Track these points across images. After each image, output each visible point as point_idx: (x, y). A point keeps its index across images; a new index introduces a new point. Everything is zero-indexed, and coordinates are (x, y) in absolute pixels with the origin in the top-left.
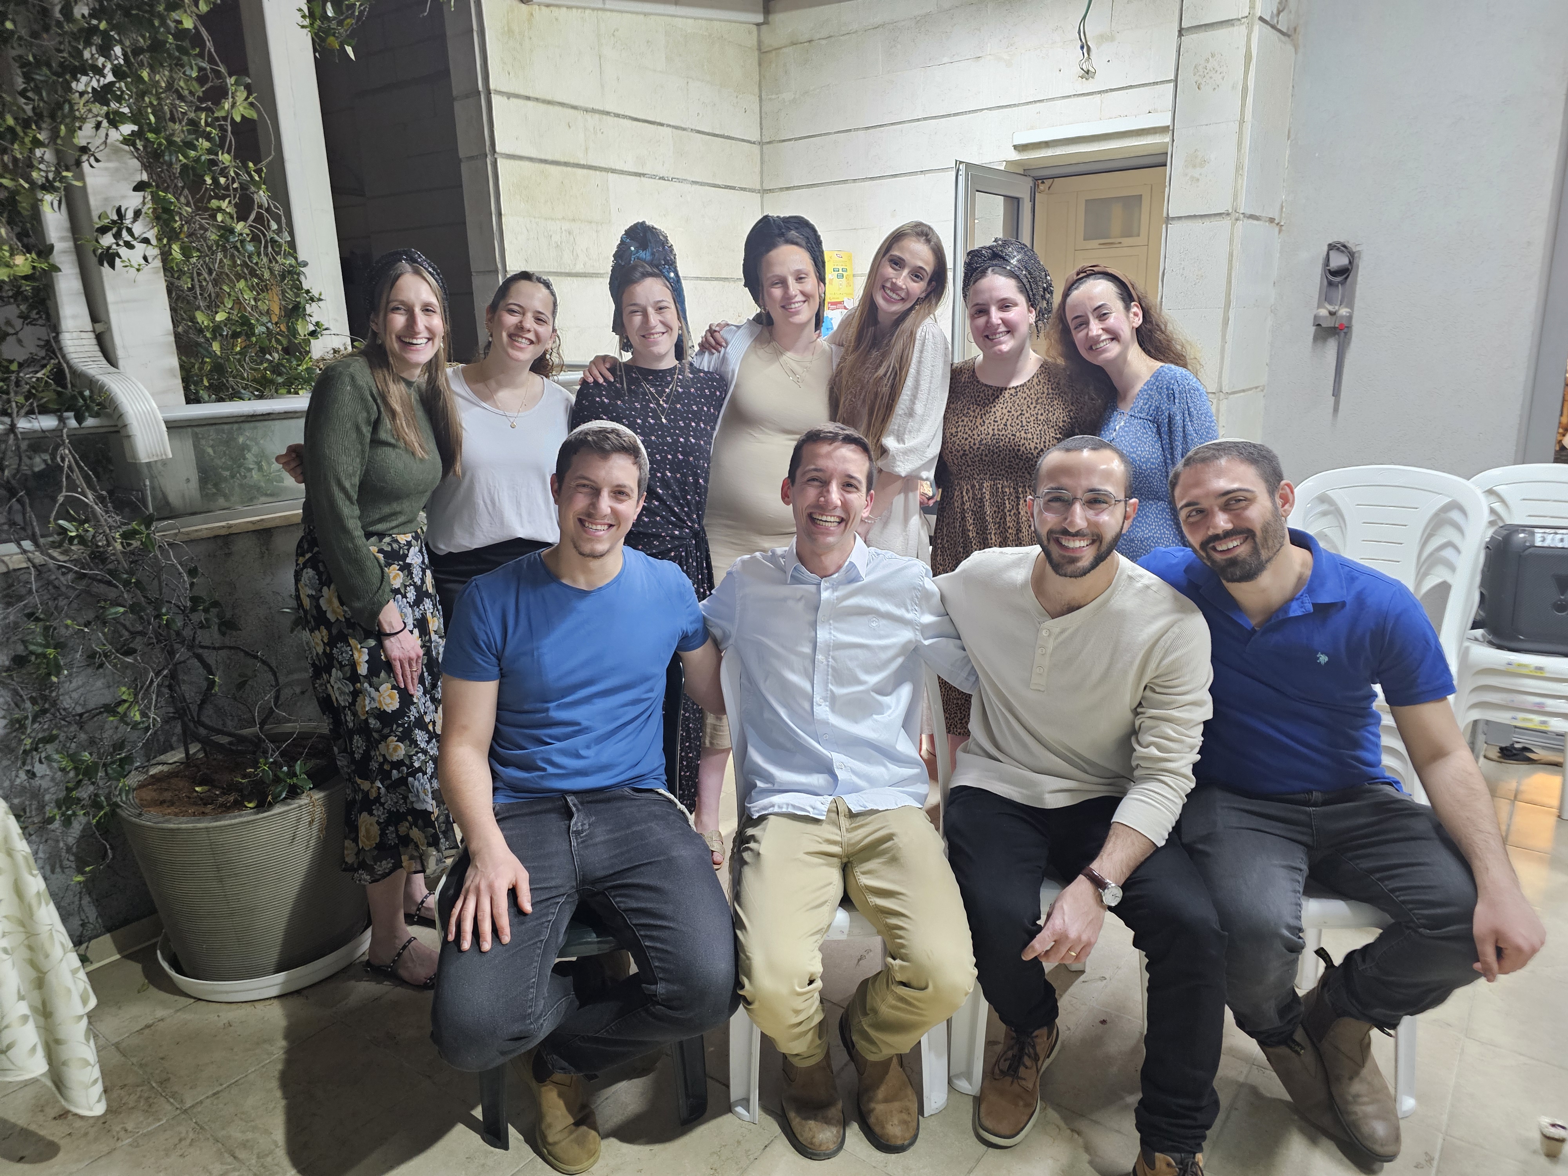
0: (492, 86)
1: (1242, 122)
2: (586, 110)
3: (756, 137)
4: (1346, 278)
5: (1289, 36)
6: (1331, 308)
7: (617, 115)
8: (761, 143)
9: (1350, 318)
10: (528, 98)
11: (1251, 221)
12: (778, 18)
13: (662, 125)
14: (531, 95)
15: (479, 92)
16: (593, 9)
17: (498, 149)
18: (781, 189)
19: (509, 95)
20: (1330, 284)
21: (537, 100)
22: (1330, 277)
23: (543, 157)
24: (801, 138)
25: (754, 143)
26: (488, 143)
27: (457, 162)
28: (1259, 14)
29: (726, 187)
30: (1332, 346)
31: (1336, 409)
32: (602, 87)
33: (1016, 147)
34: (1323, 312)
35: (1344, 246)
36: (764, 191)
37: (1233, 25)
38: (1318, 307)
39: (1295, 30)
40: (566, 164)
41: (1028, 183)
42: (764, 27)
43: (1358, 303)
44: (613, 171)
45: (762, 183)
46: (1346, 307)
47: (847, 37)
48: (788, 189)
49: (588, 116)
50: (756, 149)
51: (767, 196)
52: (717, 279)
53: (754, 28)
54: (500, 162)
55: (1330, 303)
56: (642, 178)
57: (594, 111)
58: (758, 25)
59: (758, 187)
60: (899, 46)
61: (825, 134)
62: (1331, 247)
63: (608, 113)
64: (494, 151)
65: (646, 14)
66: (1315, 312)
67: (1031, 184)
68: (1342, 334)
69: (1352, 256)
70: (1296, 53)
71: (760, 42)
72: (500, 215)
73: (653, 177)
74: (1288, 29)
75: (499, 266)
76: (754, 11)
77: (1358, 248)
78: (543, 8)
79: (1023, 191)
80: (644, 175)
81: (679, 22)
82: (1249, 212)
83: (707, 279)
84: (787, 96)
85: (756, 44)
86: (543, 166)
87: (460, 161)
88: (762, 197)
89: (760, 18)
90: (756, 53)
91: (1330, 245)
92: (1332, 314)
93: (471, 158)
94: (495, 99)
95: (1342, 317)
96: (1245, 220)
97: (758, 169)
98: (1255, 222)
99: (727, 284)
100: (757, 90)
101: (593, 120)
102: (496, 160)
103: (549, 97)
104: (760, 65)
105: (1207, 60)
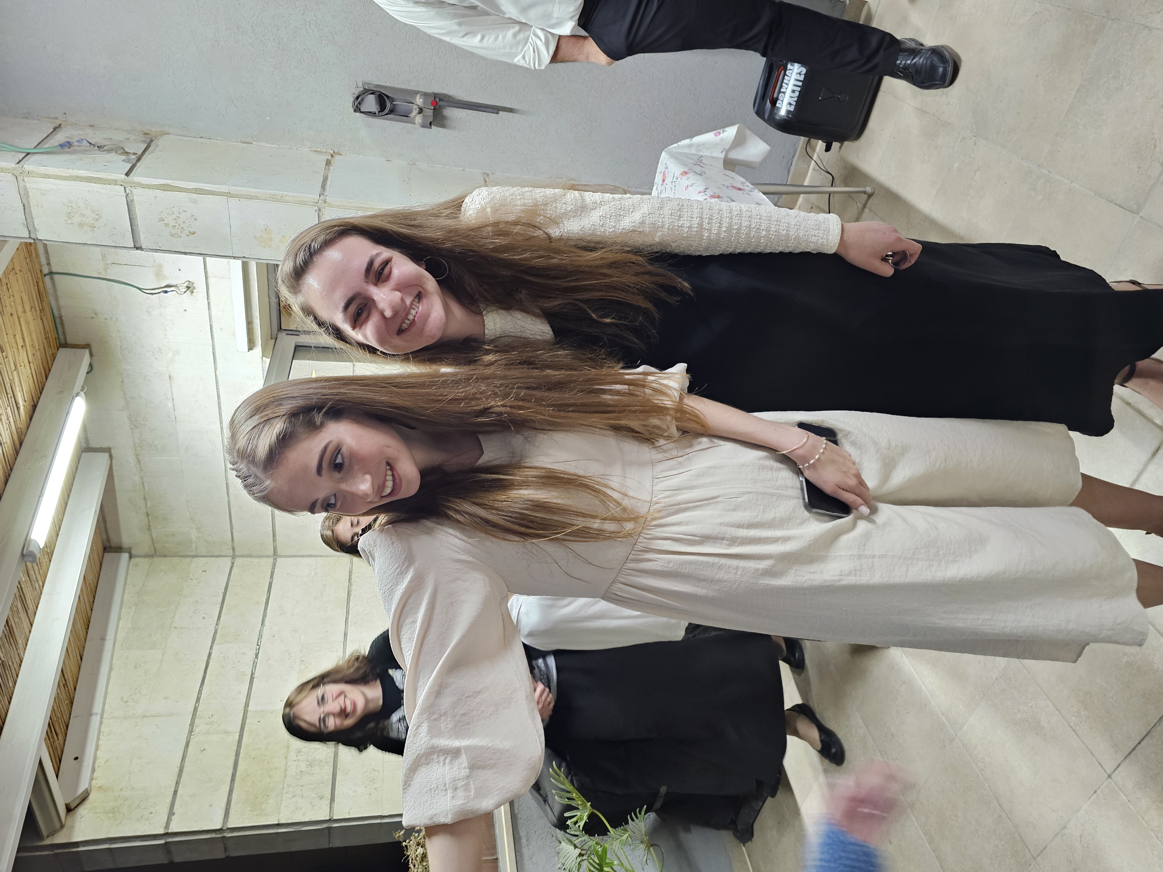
0: (161, 831)
1: (229, 195)
2: (191, 732)
3: (228, 561)
4: (388, 97)
5: (152, 141)
6: (415, 112)
7: (198, 700)
8: (234, 557)
9: (425, 95)
10: (175, 792)
11: (327, 187)
12: (126, 541)
13: (210, 654)
14: (173, 789)
15: (166, 843)
16: (101, 723)
17: (218, 827)
18: (274, 540)
19: (171, 813)
20: (392, 111)
21: (177, 783)
22: (387, 111)
23: (229, 778)
24: (231, 524)
25: (233, 563)
26: (213, 835)
27: (229, 860)
28: (123, 176)
29: (269, 591)
30: (450, 112)
31: (510, 110)
32: (171, 714)
33: (250, 348)
34: (419, 119)
35: (357, 98)
36: (276, 554)
37: (132, 201)
38: (414, 123)
39: (146, 134)
40: (237, 754)
41: (282, 336)
42: (133, 552)
43: (412, 87)
44: (247, 705)
45: (268, 556)
46: (415, 98)
47: (145, 484)
48: (274, 535)
49: (197, 730)
50: (238, 561)
51: (279, 552)
52: (348, 603)
53: (133, 560)
54: (230, 825)
55: (411, 112)
56: (256, 675)
57: (192, 724)
58: (131, 557)
59: (271, 560)
60: (156, 442)
61: (229, 504)
62: (357, 109)
63: (195, 709)
64: (220, 830)
65: (111, 669)
66: (417, 126)
67: (284, 334)
68: (441, 103)
69: (367, 91)
70: (168, 134)
71: (146, 556)
72: (279, 825)
73: (255, 665)
74: (144, 142)
75: (325, 826)
76: (119, 560)
77: (360, 85)
78: (95, 775)
79: (288, 342)
80: (252, 674)
81: (121, 635)
82: (319, 189)
83: (348, 612)
84: (194, 535)
85: (147, 560)
86: (237, 778)
87: (228, 857)
88: (281, 556)
89: (125, 556)
90: (155, 559)
91: (355, 111)
92: (421, 111)
93: (226, 849)
94: (173, 829)
95: (424, 102)
96: (326, 193)
97: (256, 560)
98: (329, 182)
99: (353, 593)
100: (187, 560)
101: (200, 726)
102: (228, 829)
103: (177, 770)
104: (165, 556)
105: (167, 225)
